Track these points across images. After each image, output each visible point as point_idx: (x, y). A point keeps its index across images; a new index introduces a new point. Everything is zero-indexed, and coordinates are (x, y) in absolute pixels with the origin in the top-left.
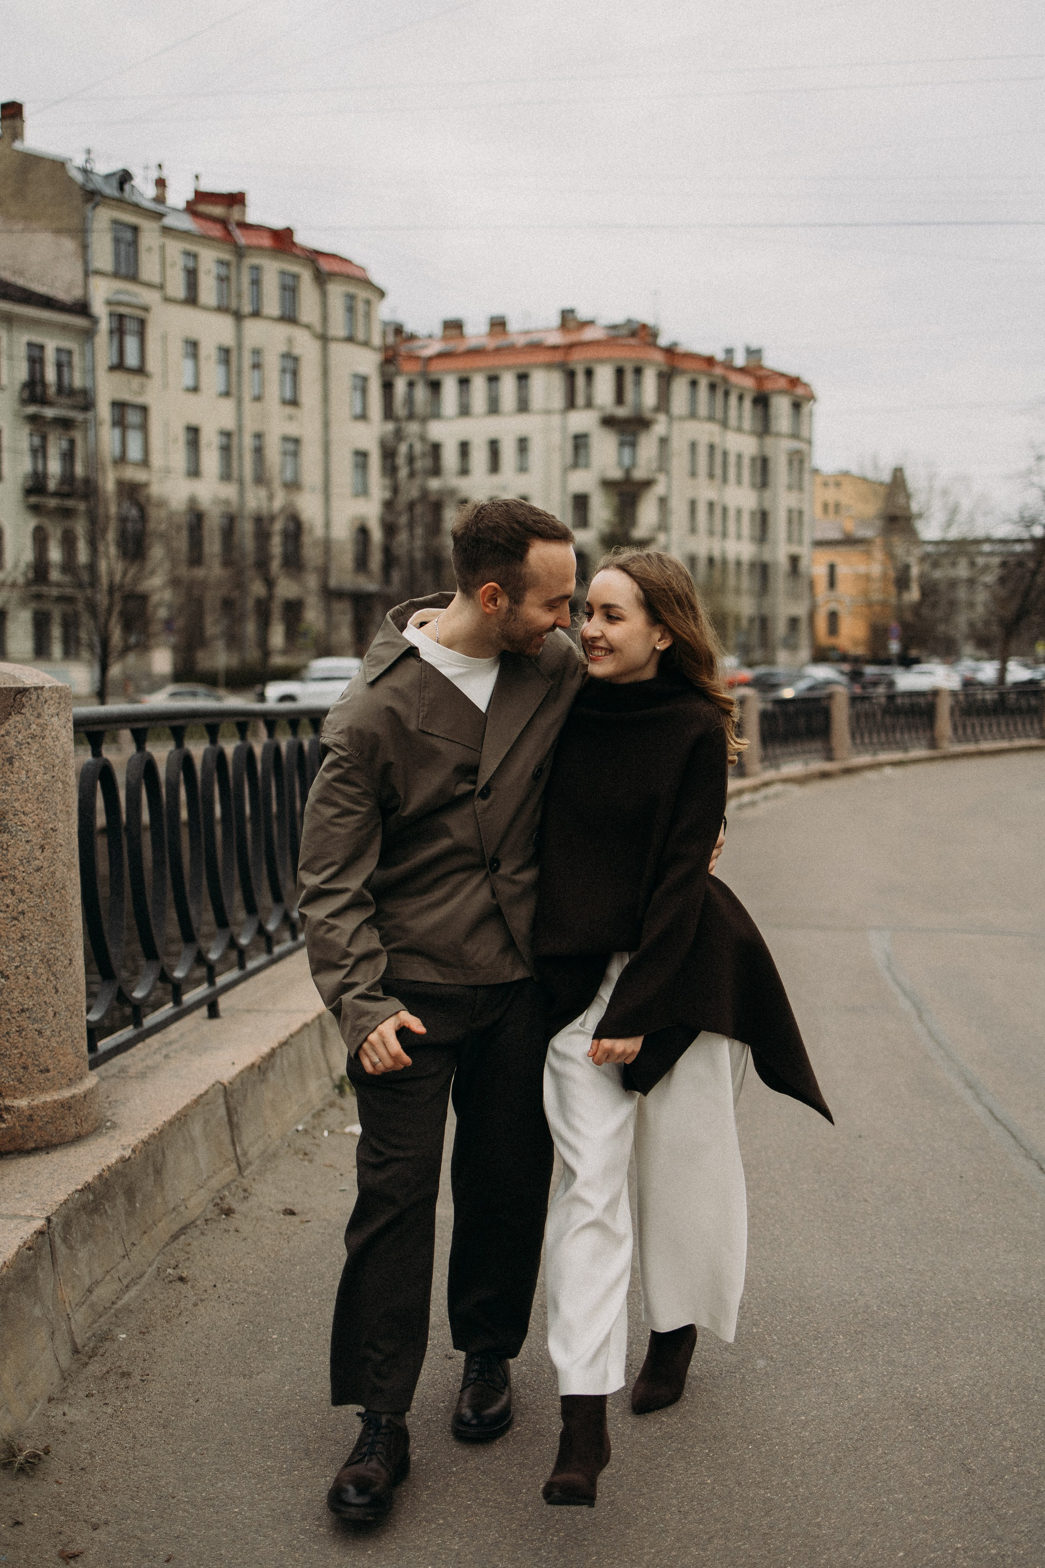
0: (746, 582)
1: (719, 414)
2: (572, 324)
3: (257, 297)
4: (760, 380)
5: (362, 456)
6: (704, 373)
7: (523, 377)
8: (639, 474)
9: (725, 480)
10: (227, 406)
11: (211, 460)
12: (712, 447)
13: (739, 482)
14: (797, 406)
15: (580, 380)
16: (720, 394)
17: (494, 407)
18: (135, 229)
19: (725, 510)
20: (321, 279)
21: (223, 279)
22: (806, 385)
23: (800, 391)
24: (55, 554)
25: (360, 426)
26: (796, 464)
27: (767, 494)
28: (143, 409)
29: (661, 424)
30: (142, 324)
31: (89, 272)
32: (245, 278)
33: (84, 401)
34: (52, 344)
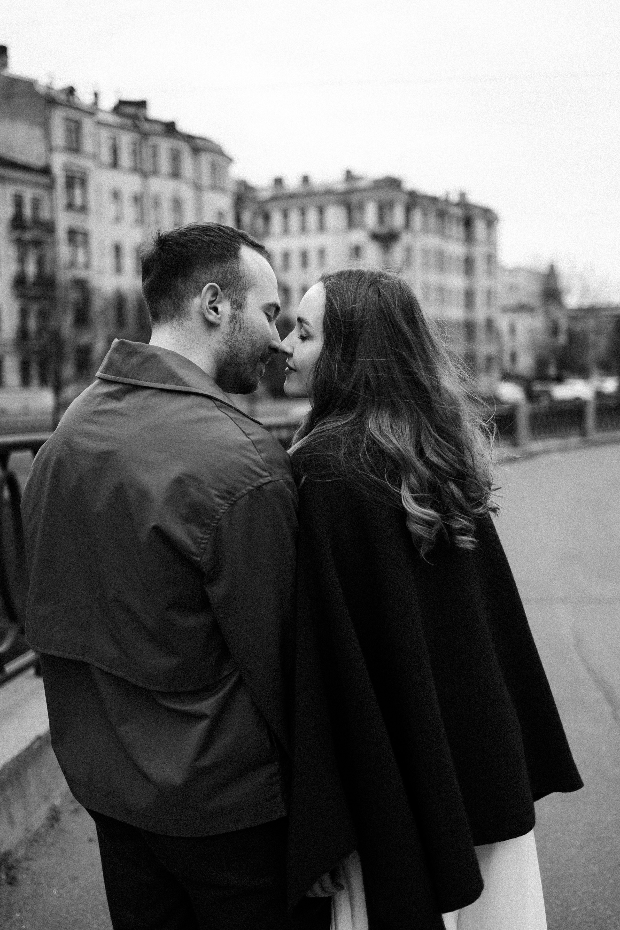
0: (460, 333)
2: (351, 179)
3: (155, 163)
4: (466, 210)
6: (432, 207)
7: (321, 211)
9: (446, 270)
14: (488, 226)
15: (356, 212)
16: (441, 220)
17: (304, 229)
18: (78, 122)
19: (446, 291)
20: (196, 151)
21: (135, 152)
22: (493, 213)
23: (490, 217)
24: (32, 324)
27: (472, 279)
28: (86, 235)
29: (406, 239)
30: (83, 183)
31: (50, 149)
32: (148, 152)
33: (49, 228)
34: (29, 194)
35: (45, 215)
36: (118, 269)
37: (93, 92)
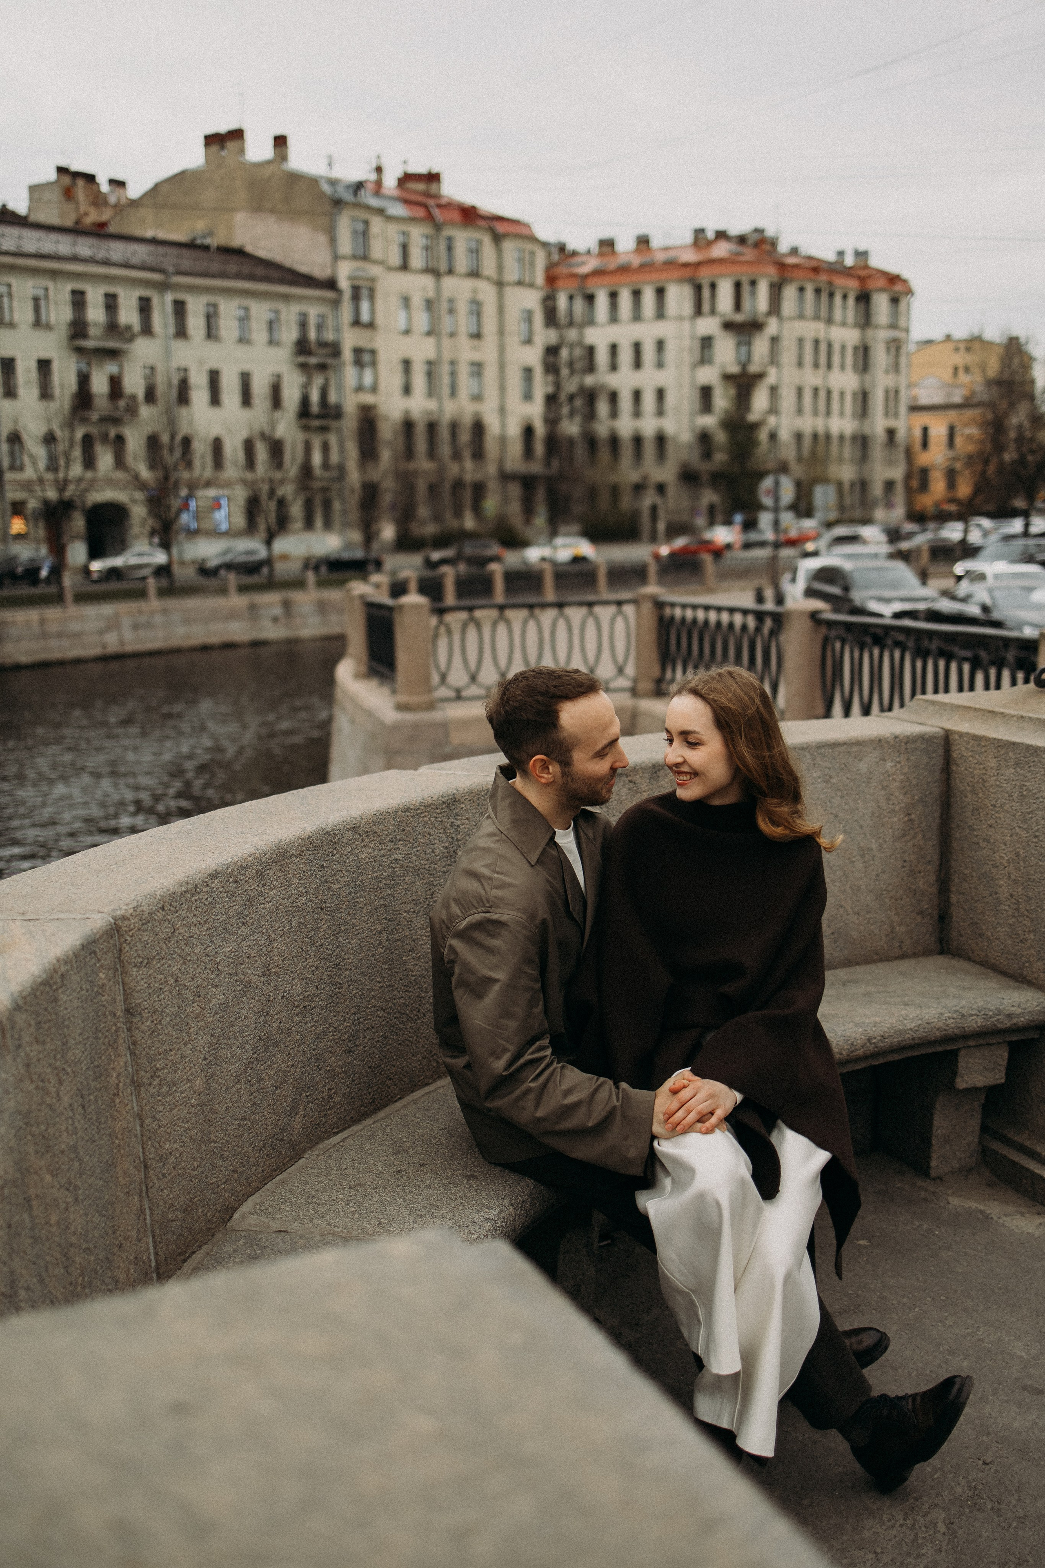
0: (847, 452)
1: (824, 313)
2: (702, 243)
3: (451, 260)
4: (862, 280)
5: (528, 372)
6: (811, 280)
7: (660, 292)
8: (753, 369)
9: (829, 366)
10: (431, 341)
11: (419, 381)
12: (817, 342)
13: (843, 367)
14: (895, 301)
15: (706, 293)
16: (824, 297)
17: (637, 316)
18: (366, 223)
19: (829, 393)
20: (497, 238)
21: (427, 248)
22: (905, 282)
23: (898, 287)
24: (317, 459)
25: (527, 348)
26: (893, 350)
27: (868, 377)
28: (373, 352)
29: (772, 327)
30: (372, 291)
31: (336, 258)
32: (442, 246)
33: (335, 350)
34: (313, 312)
35: (329, 336)
36: (407, 390)
37: (374, 166)
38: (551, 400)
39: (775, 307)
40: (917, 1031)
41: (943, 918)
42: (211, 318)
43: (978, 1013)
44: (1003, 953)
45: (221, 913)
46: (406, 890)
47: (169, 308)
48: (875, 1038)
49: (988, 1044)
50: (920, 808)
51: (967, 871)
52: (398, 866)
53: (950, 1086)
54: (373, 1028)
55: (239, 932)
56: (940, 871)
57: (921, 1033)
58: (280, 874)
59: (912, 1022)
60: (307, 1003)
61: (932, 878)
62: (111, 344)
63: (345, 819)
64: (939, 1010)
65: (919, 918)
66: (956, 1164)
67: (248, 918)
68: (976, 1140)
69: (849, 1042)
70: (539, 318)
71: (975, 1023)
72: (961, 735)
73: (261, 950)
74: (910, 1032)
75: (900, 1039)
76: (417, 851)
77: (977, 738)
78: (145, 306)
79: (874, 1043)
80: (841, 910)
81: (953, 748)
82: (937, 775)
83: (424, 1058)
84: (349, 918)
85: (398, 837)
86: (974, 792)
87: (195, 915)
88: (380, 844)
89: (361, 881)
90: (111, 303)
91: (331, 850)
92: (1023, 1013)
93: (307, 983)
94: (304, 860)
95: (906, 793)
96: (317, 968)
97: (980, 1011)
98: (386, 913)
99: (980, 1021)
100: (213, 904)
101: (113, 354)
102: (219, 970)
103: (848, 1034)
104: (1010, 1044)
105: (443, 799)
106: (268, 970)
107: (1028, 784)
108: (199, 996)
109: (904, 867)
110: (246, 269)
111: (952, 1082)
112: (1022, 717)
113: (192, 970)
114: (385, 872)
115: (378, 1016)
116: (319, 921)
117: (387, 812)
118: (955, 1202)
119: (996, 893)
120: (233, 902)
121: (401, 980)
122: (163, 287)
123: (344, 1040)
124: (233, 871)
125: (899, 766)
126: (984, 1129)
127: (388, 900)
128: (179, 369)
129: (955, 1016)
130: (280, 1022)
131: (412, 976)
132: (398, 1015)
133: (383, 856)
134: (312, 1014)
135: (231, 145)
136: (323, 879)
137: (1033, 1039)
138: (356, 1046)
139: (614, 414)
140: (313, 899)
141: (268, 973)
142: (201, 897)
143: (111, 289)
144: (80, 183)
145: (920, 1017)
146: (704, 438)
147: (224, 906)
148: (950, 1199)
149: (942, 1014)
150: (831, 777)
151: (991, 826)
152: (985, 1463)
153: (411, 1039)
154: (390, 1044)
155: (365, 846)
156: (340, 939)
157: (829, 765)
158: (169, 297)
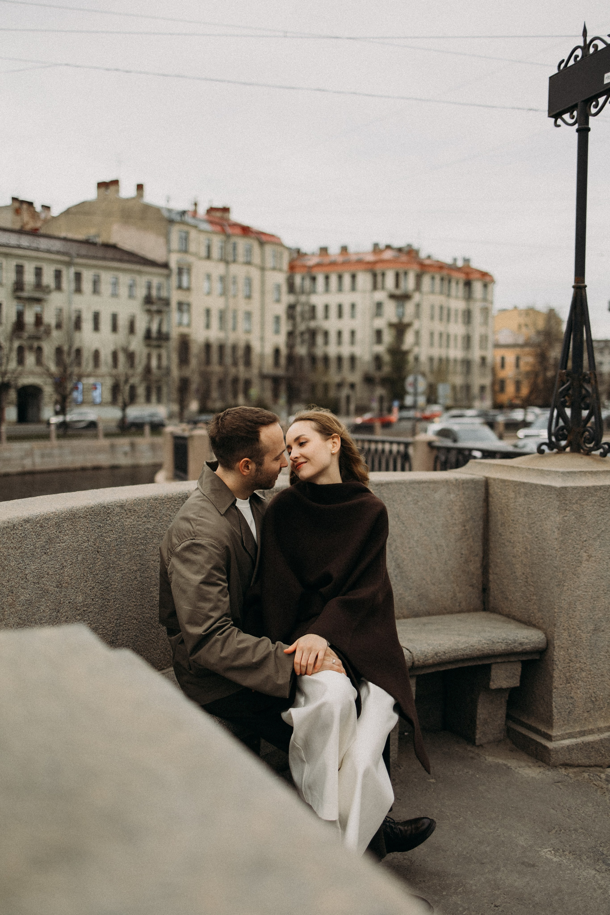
0: (459, 368)
1: (445, 291)
2: (377, 251)
3: (235, 255)
4: (467, 274)
5: (277, 319)
6: (439, 273)
7: (354, 277)
8: (406, 320)
9: (448, 320)
10: (222, 299)
11: (215, 321)
12: (441, 308)
13: (456, 321)
14: (485, 286)
15: (379, 278)
16: (446, 283)
17: (340, 289)
18: (187, 233)
19: (448, 336)
20: (262, 244)
21: (222, 248)
22: (491, 276)
23: (487, 279)
24: (154, 363)
25: (277, 305)
26: (484, 314)
27: (470, 328)
28: (189, 305)
29: (417, 297)
30: (189, 270)
31: (169, 251)
32: (230, 248)
33: (167, 302)
34: (155, 281)
35: (164, 294)
36: (208, 326)
37: (193, 203)
38: (291, 334)
39: (418, 287)
40: (466, 650)
41: (485, 590)
42: (96, 283)
43: (502, 641)
44: (518, 609)
45: (31, 544)
46: (154, 547)
47: (72, 276)
48: (440, 653)
49: (509, 662)
50: (471, 522)
51: (498, 561)
52: (149, 532)
53: (487, 688)
54: (129, 630)
55: (42, 558)
56: (483, 561)
57: (468, 652)
58: (71, 527)
59: (463, 645)
60: (85, 609)
61: (479, 565)
62: (37, 295)
63: (116, 500)
64: (479, 639)
65: (471, 589)
66: (491, 738)
67: (48, 551)
68: (504, 723)
69: (424, 654)
70: (284, 288)
71: (501, 647)
72: (494, 480)
73: (56, 571)
74: (461, 651)
75: (455, 655)
76: (162, 525)
77: (503, 481)
78: (58, 275)
79: (439, 656)
80: (424, 582)
81: (490, 488)
82: (481, 503)
83: (162, 652)
84: (116, 560)
85: (150, 515)
86: (502, 513)
87: (12, 542)
88: (138, 517)
89: (125, 539)
90: (38, 272)
91: (106, 517)
92: (529, 643)
93: (86, 596)
94: (88, 521)
95: (462, 513)
96: (93, 588)
97: (503, 640)
98: (140, 560)
99: (504, 647)
100: (25, 537)
101: (38, 301)
102: (27, 579)
103: (423, 649)
104: (523, 662)
105: (179, 496)
106: (60, 584)
107: (532, 506)
108: (13, 593)
109: (461, 557)
110: (118, 255)
111: (488, 683)
112: (529, 469)
113: (8, 576)
114: (141, 535)
115: (132, 623)
116: (96, 559)
117: (144, 499)
118: (490, 759)
119: (515, 573)
120: (39, 539)
121: (149, 602)
122: (69, 264)
123: (109, 635)
124: (40, 520)
125: (458, 497)
126: (508, 717)
127: (142, 552)
128: (76, 311)
129: (488, 642)
130: (67, 618)
131: (156, 600)
132: (145, 624)
133: (140, 525)
134: (88, 616)
135: (112, 188)
136: (100, 534)
137: (536, 660)
138: (117, 639)
139: (326, 343)
140: (93, 545)
141: (60, 586)
142: (17, 532)
143: (39, 264)
144: (25, 206)
145: (467, 642)
146: (377, 359)
147: (32, 540)
148: (487, 757)
149: (481, 641)
150: (418, 501)
151: (511, 533)
152: (495, 906)
153: (154, 640)
154: (140, 641)
155: (128, 518)
156: (110, 572)
157: (417, 494)
158: (72, 270)
